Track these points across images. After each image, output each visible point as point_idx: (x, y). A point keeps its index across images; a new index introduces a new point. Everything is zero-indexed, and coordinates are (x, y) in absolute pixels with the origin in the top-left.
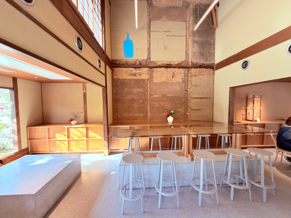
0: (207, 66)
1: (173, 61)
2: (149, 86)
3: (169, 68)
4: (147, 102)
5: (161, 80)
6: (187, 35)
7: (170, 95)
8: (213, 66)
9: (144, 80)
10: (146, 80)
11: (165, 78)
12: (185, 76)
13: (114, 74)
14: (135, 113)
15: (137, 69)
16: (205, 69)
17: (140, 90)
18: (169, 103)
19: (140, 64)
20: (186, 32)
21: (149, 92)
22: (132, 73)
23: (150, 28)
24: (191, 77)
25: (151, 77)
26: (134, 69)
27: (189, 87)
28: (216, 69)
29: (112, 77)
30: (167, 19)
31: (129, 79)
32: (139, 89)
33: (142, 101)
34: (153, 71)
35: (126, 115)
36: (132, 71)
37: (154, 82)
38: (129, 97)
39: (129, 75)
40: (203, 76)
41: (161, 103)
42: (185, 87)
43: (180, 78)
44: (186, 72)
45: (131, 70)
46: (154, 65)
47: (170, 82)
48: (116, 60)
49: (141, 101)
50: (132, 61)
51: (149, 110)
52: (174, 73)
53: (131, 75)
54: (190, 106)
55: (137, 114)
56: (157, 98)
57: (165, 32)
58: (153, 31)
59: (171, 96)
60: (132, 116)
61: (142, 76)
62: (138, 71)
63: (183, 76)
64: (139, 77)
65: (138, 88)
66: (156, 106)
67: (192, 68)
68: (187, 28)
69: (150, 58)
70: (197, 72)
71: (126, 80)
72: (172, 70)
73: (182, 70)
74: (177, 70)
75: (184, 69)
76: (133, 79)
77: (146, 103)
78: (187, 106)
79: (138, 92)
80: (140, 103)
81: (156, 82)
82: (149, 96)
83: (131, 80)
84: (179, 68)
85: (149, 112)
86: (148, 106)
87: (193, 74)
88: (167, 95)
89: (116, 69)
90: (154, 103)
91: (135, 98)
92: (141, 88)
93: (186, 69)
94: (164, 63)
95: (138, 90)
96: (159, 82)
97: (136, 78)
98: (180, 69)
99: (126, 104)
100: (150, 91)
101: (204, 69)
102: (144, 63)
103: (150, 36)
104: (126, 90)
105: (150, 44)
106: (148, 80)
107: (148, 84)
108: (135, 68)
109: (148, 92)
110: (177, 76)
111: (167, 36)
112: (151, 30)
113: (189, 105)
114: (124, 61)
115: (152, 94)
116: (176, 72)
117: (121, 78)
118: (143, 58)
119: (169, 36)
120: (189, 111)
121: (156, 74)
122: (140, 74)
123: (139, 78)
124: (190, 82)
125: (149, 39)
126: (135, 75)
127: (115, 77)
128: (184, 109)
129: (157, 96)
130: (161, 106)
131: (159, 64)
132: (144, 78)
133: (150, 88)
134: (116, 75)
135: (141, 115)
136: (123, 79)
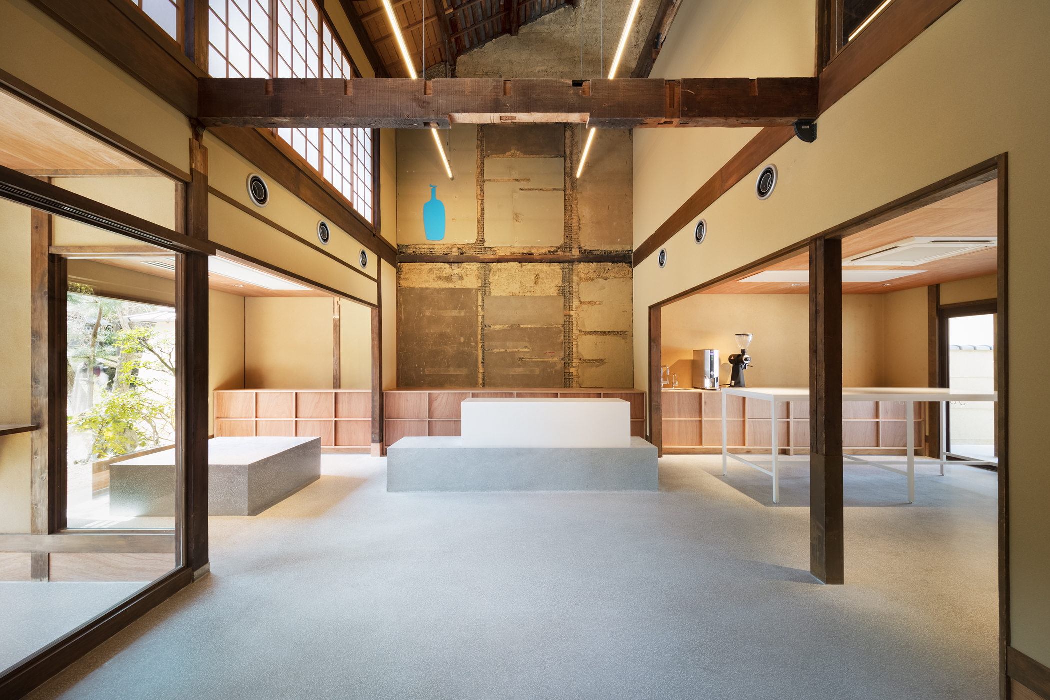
0: (614, 257)
1: (535, 247)
2: (480, 303)
3: (527, 264)
4: (477, 343)
5: (508, 291)
6: (567, 187)
7: (530, 327)
8: (630, 257)
9: (467, 291)
10: (474, 291)
11: (518, 286)
12: (564, 281)
13: (402, 276)
14: (449, 366)
15: (455, 266)
16: (611, 264)
17: (460, 313)
18: (527, 344)
19: (461, 254)
20: (565, 180)
21: (480, 319)
22: (441, 275)
23: (482, 173)
24: (579, 284)
25: (486, 284)
26: (447, 265)
27: (574, 307)
28: (636, 264)
29: (398, 283)
30: (521, 152)
31: (435, 289)
32: (457, 311)
33: (465, 340)
34: (491, 271)
35: (427, 373)
36: (444, 271)
37: (492, 295)
38: (435, 330)
39: (436, 279)
40: (606, 280)
41: (509, 344)
42: (565, 306)
43: (553, 285)
44: (567, 270)
45: (440, 267)
46: (492, 257)
47: (529, 294)
48: (407, 246)
49: (462, 340)
50: (443, 246)
51: (480, 360)
52: (537, 276)
53: (440, 278)
54: (578, 353)
55: (452, 369)
56: (499, 331)
57: (517, 180)
58: (490, 181)
59: (531, 329)
60: (442, 373)
61: (464, 282)
62: (456, 270)
63: (559, 281)
64: (458, 285)
65: (455, 308)
66: (496, 350)
67: (581, 262)
68: (568, 170)
69: (483, 241)
70: (592, 271)
71: (428, 291)
72: (534, 266)
73: (557, 267)
74: (544, 267)
75: (562, 265)
76: (444, 290)
77: (473, 344)
78: (571, 352)
79: (455, 318)
80: (460, 343)
81: (496, 295)
82: (480, 329)
83: (438, 291)
84: (551, 262)
85: (480, 365)
86: (477, 350)
87: (583, 276)
88: (522, 326)
89: (406, 266)
90: (491, 343)
91: (449, 331)
92: (462, 309)
93: (567, 264)
94: (516, 251)
95: (455, 313)
96: (505, 295)
97: (451, 286)
98: (552, 264)
99: (429, 345)
100: (484, 316)
101: (608, 265)
102: (470, 253)
103: (482, 190)
104: (428, 314)
105: (483, 210)
106: (478, 290)
107: (477, 301)
108: (449, 263)
109: (477, 319)
110: (545, 281)
111: (520, 190)
112: (485, 178)
113: (575, 349)
114: (426, 247)
115: (486, 323)
116: (542, 271)
117: (417, 287)
118: (467, 242)
119: (526, 190)
120: (575, 365)
121: (497, 278)
122: (461, 278)
123: (457, 287)
124: (577, 294)
125: (480, 198)
126: (449, 279)
127: (404, 284)
128: (563, 359)
129: (498, 327)
130: (509, 351)
131: (502, 253)
132: (469, 286)
133: (483, 309)
134: (406, 280)
135: (464, 372)
136: (422, 289)
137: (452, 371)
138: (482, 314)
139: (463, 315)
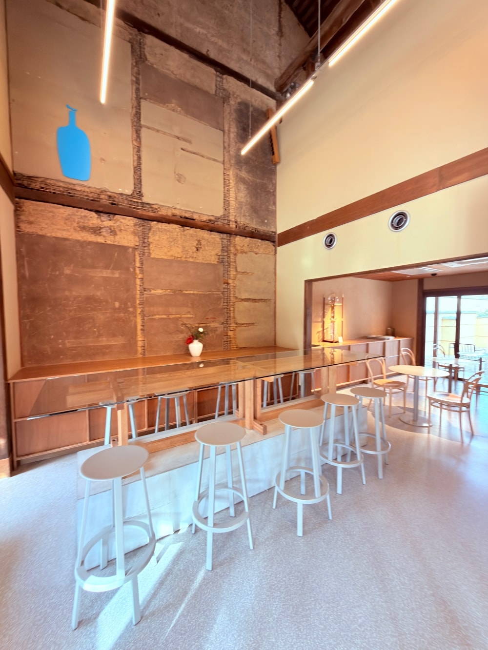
0: (262, 235)
1: (197, 213)
2: (138, 264)
3: (189, 228)
4: (135, 308)
5: (169, 254)
6: (226, 161)
7: (192, 292)
8: (274, 237)
9: (125, 248)
10: (130, 250)
11: (180, 250)
12: (223, 251)
13: (22, 217)
14: (100, 335)
15: (104, 217)
16: (260, 240)
17: (113, 273)
18: (189, 310)
19: (113, 204)
20: (224, 155)
21: (138, 282)
22: (86, 225)
23: (138, 115)
24: (235, 254)
25: (145, 242)
26: (93, 214)
27: (232, 276)
28: (280, 244)
29: (17, 226)
30: (182, 109)
31: (78, 241)
32: (109, 271)
33: (121, 304)
34: (150, 229)
35: (68, 345)
36: (89, 220)
37: (152, 256)
38: (78, 292)
39: (78, 229)
40: (256, 254)
41: (172, 310)
42: (224, 274)
43: (213, 253)
44: (225, 241)
45: (83, 214)
46: (152, 214)
47: (191, 260)
48: (30, 178)
49: (117, 304)
50: (87, 190)
51: (139, 327)
52: (199, 241)
53: (83, 228)
54: (234, 318)
55: (104, 339)
56: (160, 296)
57: (178, 138)
58: (148, 128)
59: (193, 294)
60: (91, 345)
61: (117, 238)
62: (106, 222)
63: (218, 250)
64: (110, 240)
65: (107, 267)
66: (157, 316)
67: (237, 235)
68: (226, 145)
69: (140, 195)
70: (246, 245)
71: (67, 243)
72: (196, 232)
73: (216, 236)
74: (205, 234)
75: (221, 235)
76: (90, 243)
77: (131, 309)
78: (229, 317)
79: (106, 279)
80: (114, 309)
81: (157, 257)
82: (138, 292)
83: (83, 244)
84: (212, 230)
85: (139, 332)
86: (135, 317)
87: (239, 248)
88: (185, 292)
89: (30, 206)
90: (152, 309)
91: (99, 294)
92: (115, 268)
93: (225, 235)
94: (177, 212)
95: (106, 273)
96: (166, 258)
97: (100, 240)
98: (212, 233)
99: (70, 311)
100: (142, 279)
101: (258, 241)
102: (124, 204)
103: (138, 137)
104: (67, 271)
105: (139, 158)
106: (134, 249)
107: (134, 261)
108: (97, 212)
109: (135, 281)
110: (206, 248)
111: (182, 149)
112: (142, 122)
113: (232, 315)
114: (61, 184)
115: (146, 286)
116: (203, 239)
117: (49, 235)
118: (120, 190)
119: (188, 151)
120: (232, 328)
121: (157, 238)
122: (113, 232)
123: (109, 242)
124: (234, 264)
125: (136, 144)
126: (96, 231)
127: (25, 228)
128: (223, 323)
129: (159, 292)
130: (171, 317)
131: (163, 212)
132: (124, 243)
133: (142, 272)
134: (30, 223)
135: (119, 341)
136: (57, 238)
137: (104, 341)
138: (140, 276)
139: (117, 275)
